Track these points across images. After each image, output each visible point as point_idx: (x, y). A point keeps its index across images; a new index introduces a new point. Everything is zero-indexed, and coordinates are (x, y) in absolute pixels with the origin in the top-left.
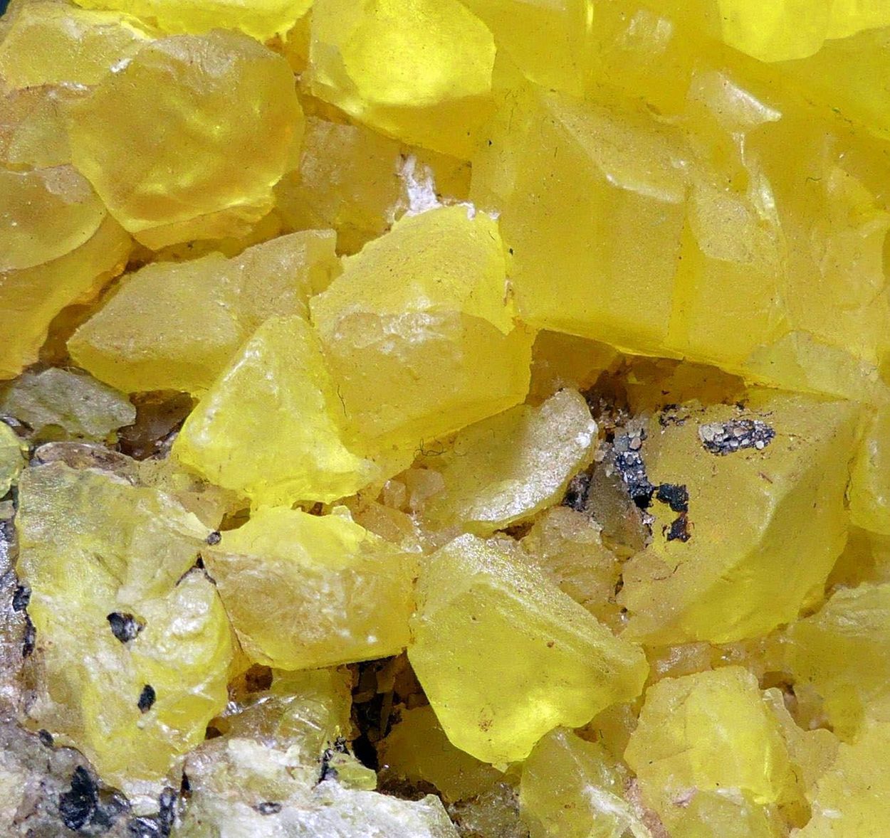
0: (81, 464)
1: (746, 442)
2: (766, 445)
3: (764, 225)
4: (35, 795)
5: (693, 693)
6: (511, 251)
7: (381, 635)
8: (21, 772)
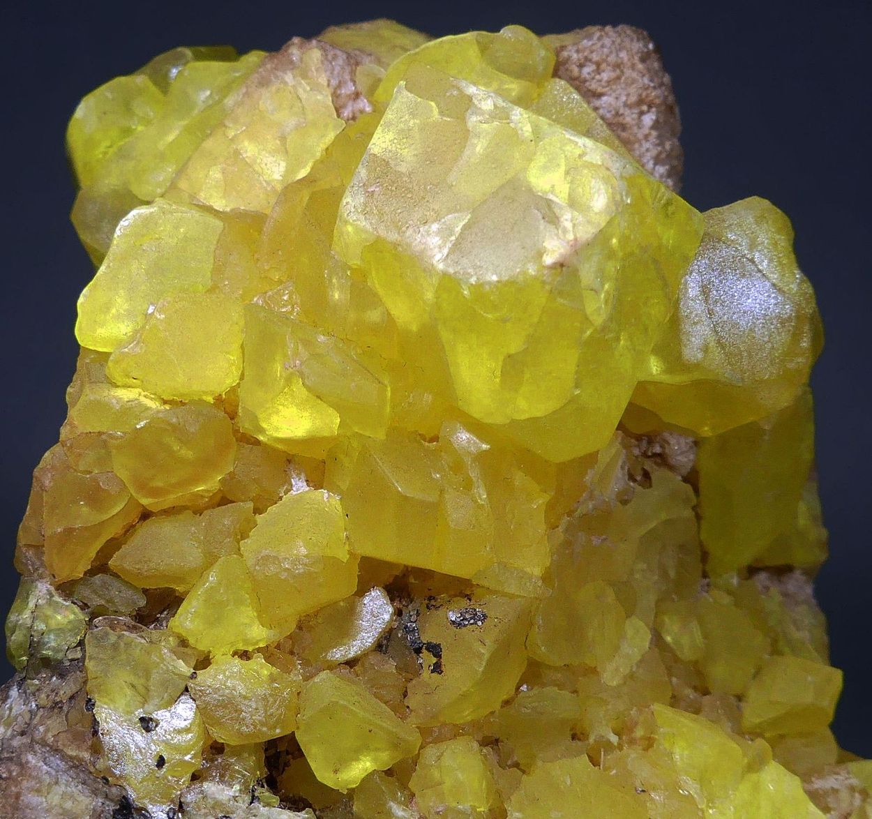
0: (118, 629)
1: (472, 621)
2: (482, 623)
3: (480, 507)
4: (99, 809)
5: (445, 754)
6: (347, 515)
7: (282, 728)
8: (91, 796)
